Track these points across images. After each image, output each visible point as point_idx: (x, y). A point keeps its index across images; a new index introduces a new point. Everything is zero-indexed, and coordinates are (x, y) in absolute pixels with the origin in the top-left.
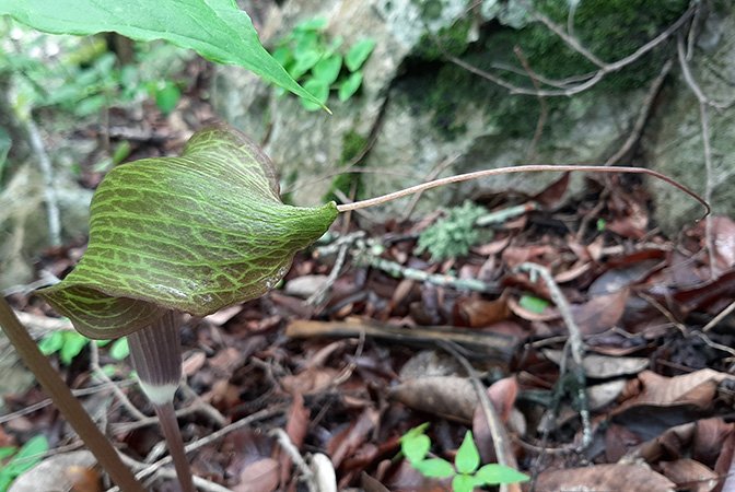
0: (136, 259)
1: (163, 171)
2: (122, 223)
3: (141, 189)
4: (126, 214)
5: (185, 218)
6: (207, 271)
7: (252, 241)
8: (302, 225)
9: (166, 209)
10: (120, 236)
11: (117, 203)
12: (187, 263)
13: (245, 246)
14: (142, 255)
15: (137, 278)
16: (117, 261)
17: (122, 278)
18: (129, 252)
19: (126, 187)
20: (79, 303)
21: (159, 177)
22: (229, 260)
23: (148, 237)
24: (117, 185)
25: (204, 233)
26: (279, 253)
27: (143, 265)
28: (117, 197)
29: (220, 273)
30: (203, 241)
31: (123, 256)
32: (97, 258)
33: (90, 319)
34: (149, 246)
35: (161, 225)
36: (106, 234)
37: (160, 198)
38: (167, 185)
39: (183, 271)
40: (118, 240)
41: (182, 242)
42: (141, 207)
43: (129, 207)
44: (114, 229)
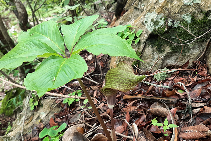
0: (115, 84)
1: (118, 70)
2: (113, 78)
3: (115, 73)
4: (113, 77)
5: (122, 78)
6: (126, 85)
7: (132, 81)
8: (140, 78)
9: (119, 76)
10: (113, 80)
11: (112, 75)
12: (123, 84)
13: (131, 82)
14: (116, 83)
15: (116, 87)
16: (112, 84)
17: (113, 87)
18: (114, 83)
19: (113, 73)
20: (105, 91)
21: (118, 71)
22: (129, 84)
23: (117, 80)
24: (111, 72)
25: (125, 80)
26: (136, 83)
27: (116, 85)
28: (111, 74)
29: (127, 86)
30: (125, 81)
31: (113, 83)
32: (109, 84)
33: (106, 93)
34: (117, 82)
35: (119, 79)
36: (110, 80)
37: (119, 75)
38: (119, 73)
39: (122, 86)
40: (112, 81)
41: (122, 81)
42: (116, 76)
43: (114, 76)
44: (111, 79)
